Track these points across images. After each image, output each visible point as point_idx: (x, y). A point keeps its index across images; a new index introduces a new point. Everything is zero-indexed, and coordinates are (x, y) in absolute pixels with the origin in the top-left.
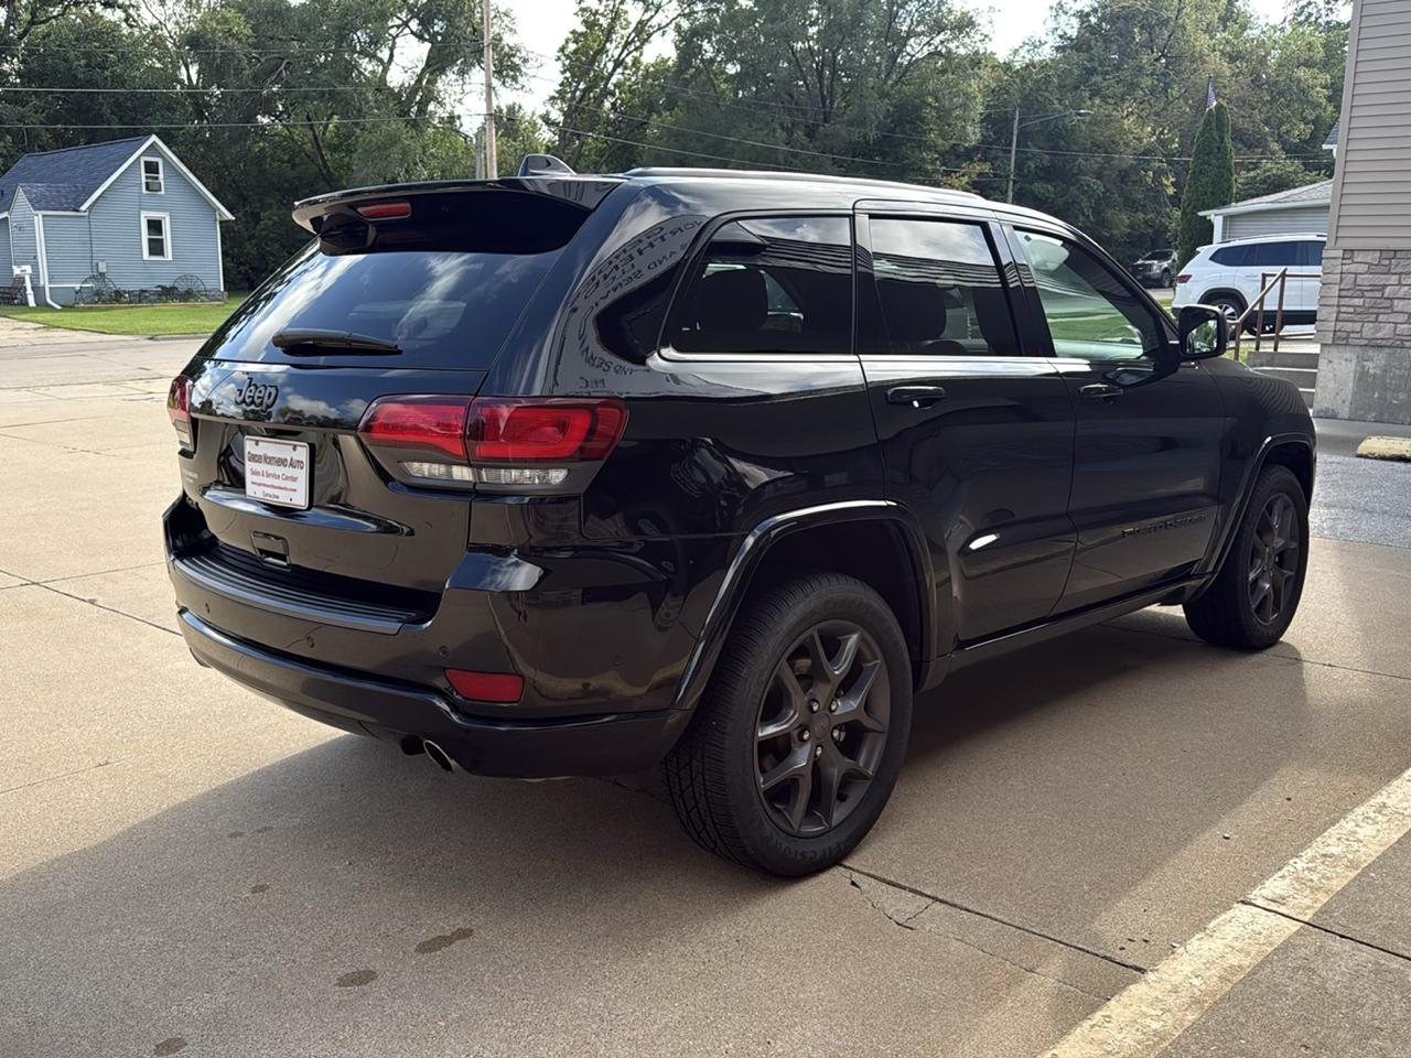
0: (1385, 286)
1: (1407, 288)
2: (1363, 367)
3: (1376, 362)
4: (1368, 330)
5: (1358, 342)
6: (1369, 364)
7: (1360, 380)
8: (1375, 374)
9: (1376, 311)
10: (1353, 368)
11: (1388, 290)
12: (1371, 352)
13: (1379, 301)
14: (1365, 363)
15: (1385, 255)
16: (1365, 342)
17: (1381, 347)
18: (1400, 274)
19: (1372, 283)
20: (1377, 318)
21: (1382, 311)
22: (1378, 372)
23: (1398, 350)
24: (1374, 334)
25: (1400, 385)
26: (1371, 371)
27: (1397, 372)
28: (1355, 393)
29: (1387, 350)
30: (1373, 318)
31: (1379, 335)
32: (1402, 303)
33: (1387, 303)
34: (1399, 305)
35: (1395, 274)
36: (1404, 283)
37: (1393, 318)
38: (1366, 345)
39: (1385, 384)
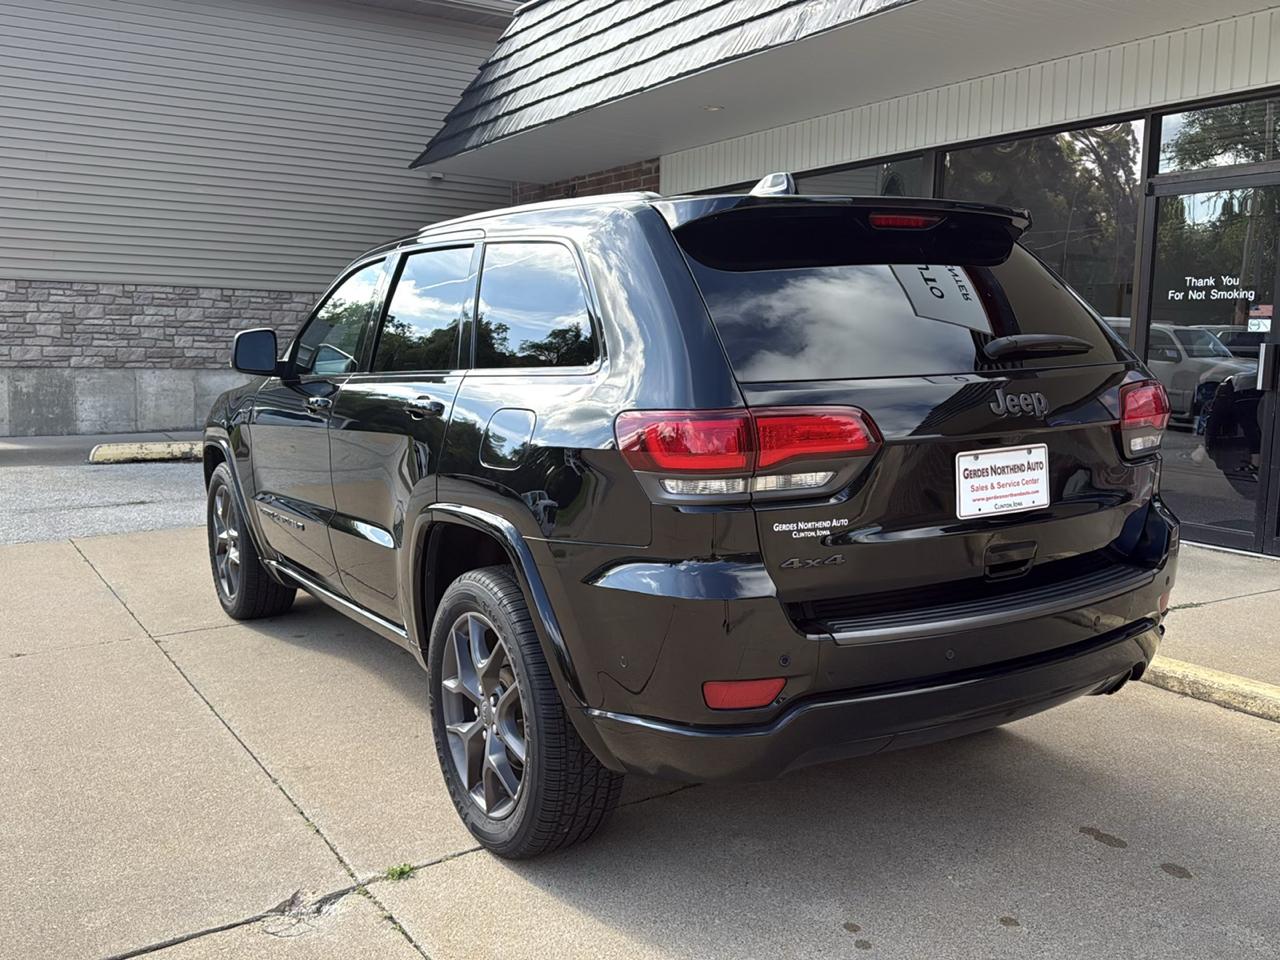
0: (26, 312)
1: (45, 315)
2: (16, 387)
3: (28, 382)
4: (17, 353)
5: (8, 364)
6: (21, 385)
7: (14, 399)
8: (28, 394)
9: (21, 335)
10: (6, 389)
11: (29, 316)
12: (21, 373)
13: (21, 326)
14: (17, 383)
15: (21, 284)
16: (15, 364)
17: (30, 367)
18: (37, 302)
19: (12, 310)
20: (23, 341)
21: (28, 335)
22: (31, 391)
23: (47, 370)
24: (21, 356)
25: (54, 401)
26: (25, 390)
27: (49, 389)
28: (11, 412)
29: (36, 370)
30: (19, 341)
31: (27, 357)
32: (43, 328)
33: (30, 328)
34: (41, 329)
35: (33, 302)
36: (43, 310)
37: (38, 341)
38: (15, 367)
39: (38, 400)
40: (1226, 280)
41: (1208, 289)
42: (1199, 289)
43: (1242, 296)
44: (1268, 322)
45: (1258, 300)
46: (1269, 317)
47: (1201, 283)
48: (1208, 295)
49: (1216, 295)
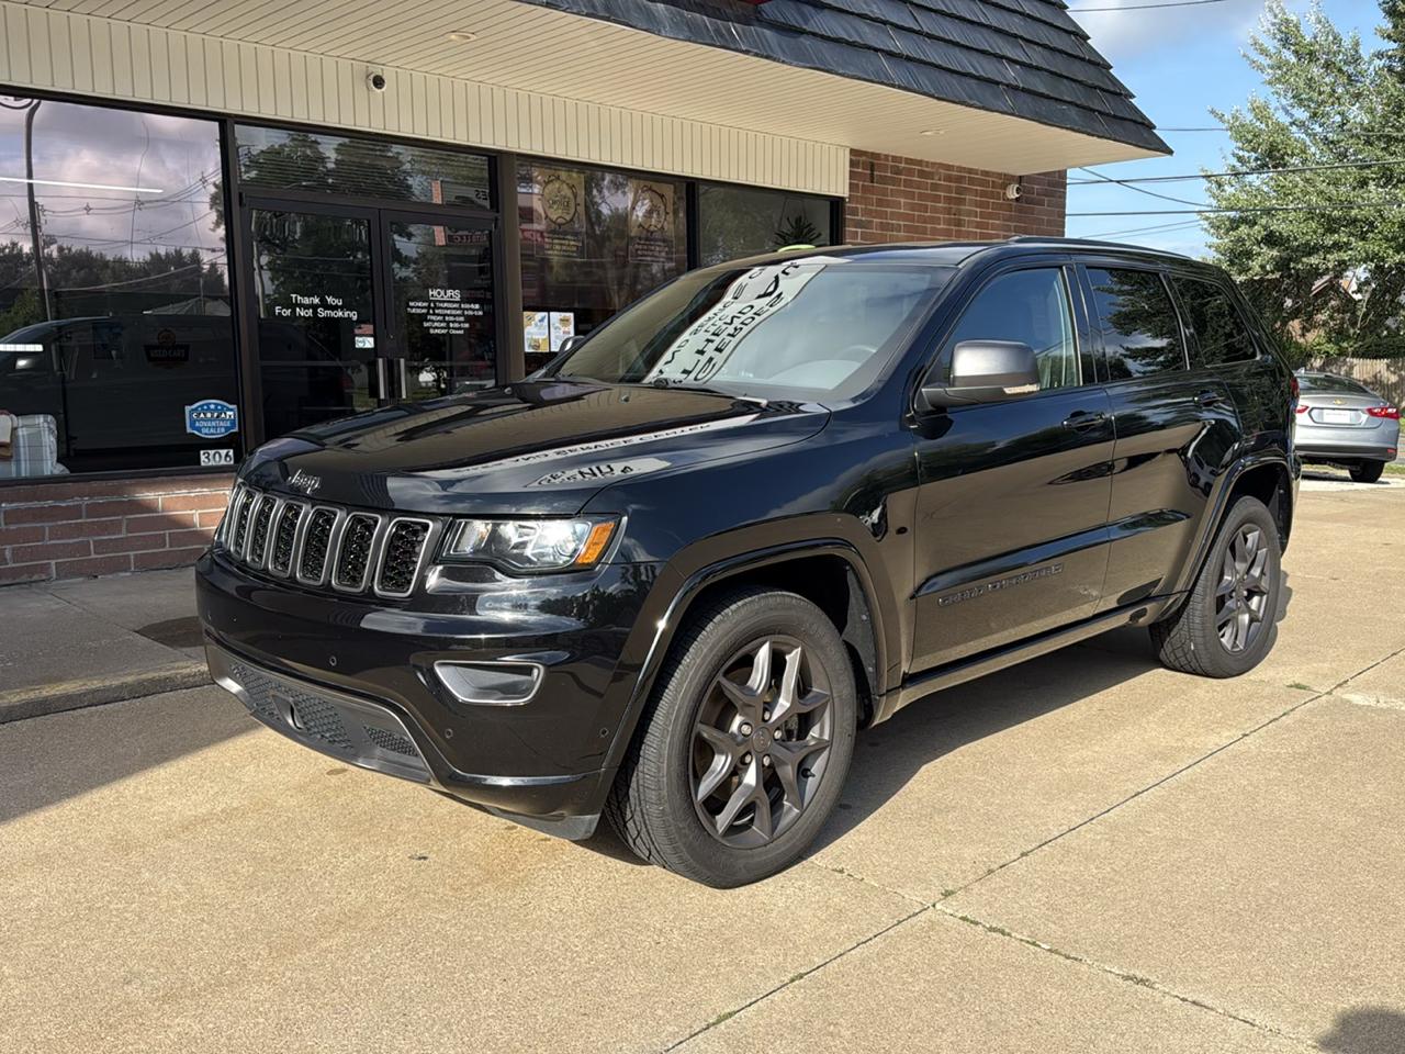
40: (330, 300)
41: (314, 307)
42: (306, 307)
43: (346, 315)
44: (371, 340)
45: (360, 321)
46: (370, 336)
47: (306, 301)
48: (315, 312)
49: (322, 313)
